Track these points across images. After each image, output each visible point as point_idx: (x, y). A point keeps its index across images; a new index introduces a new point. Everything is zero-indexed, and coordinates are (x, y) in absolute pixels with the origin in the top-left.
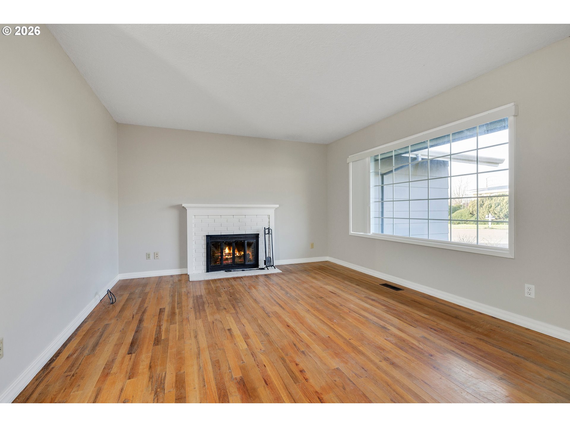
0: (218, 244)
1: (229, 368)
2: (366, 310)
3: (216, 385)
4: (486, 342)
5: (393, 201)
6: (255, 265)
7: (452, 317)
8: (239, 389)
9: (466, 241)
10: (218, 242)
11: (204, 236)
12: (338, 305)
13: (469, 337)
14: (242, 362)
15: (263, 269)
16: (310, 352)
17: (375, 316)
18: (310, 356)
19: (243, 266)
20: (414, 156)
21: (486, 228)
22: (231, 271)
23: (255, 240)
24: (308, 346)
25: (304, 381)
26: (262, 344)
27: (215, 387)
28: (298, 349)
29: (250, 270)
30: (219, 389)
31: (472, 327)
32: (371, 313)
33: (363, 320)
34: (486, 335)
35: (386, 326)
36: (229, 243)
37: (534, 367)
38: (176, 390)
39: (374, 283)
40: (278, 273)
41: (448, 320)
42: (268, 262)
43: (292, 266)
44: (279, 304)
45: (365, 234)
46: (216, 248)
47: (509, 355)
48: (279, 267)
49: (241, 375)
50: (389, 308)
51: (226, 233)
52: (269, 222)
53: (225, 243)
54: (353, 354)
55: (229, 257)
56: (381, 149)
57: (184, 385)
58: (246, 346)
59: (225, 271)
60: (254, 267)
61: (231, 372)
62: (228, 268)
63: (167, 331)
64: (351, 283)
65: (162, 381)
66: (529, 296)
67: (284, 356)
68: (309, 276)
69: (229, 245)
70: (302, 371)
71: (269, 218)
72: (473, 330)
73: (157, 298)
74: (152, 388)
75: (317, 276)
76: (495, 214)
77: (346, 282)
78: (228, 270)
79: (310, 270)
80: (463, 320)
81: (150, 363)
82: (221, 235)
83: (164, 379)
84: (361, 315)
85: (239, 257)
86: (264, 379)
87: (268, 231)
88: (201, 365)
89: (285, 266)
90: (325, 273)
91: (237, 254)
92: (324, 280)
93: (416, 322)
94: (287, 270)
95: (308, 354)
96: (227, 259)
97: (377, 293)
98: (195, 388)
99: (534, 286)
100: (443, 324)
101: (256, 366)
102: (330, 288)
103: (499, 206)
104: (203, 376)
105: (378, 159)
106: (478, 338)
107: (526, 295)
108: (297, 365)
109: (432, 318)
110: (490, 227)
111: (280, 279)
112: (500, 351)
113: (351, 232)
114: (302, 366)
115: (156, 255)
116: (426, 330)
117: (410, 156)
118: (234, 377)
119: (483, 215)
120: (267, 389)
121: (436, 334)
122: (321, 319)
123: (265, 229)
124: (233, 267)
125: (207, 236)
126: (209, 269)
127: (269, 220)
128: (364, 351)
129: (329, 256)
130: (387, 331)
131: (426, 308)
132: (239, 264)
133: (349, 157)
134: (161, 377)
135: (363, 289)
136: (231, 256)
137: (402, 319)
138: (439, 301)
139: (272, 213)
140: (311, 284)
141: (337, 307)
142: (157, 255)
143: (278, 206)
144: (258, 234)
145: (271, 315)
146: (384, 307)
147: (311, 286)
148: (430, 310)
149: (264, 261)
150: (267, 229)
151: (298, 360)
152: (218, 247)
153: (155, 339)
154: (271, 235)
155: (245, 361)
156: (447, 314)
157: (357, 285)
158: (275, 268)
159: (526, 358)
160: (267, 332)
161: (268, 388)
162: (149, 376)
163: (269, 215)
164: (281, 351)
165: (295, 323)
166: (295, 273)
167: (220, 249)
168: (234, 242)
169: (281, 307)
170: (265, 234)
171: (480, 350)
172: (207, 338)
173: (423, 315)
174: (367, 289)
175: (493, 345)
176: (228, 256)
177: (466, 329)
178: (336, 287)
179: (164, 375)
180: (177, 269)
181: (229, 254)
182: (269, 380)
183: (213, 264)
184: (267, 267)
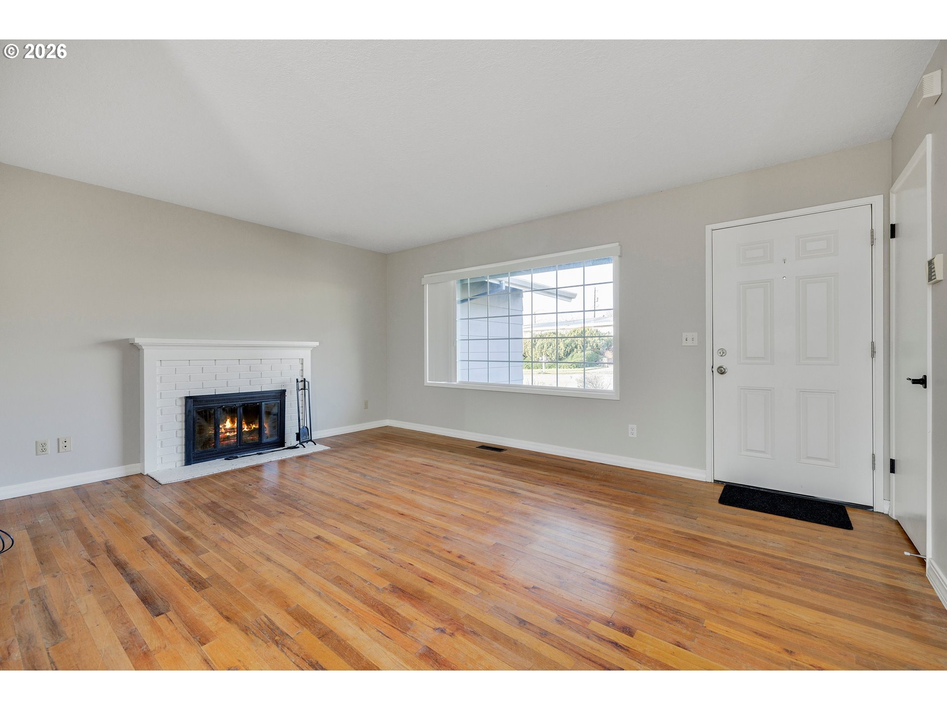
0: (209, 412)
1: (365, 581)
2: (482, 478)
3: (364, 604)
4: (609, 486)
5: (488, 339)
6: (280, 443)
7: (570, 470)
8: (399, 597)
9: (547, 385)
10: (211, 408)
11: (181, 398)
12: (445, 478)
13: (594, 486)
14: (376, 569)
15: (295, 447)
16: (453, 536)
17: (495, 483)
18: (458, 540)
19: (258, 446)
20: (497, 283)
21: (539, 373)
22: (237, 457)
23: (279, 401)
24: (446, 530)
25: (471, 565)
26: (384, 542)
27: (365, 606)
28: (437, 536)
29: (272, 451)
30: (372, 607)
31: (592, 476)
32: (490, 480)
33: (486, 489)
34: (605, 481)
35: (514, 491)
36: (231, 408)
37: (652, 499)
38: (307, 628)
39: (469, 447)
40: (328, 451)
41: (567, 473)
42: (303, 436)
43: (340, 438)
44: (365, 491)
45: (449, 383)
46: (206, 420)
47: (630, 494)
48: (322, 441)
49: (388, 583)
50: (505, 471)
51: (225, 392)
52: (302, 370)
53: (224, 410)
54: (501, 526)
55: (232, 434)
56: (471, 272)
57: (315, 619)
58: (364, 551)
59: (225, 459)
60: (278, 445)
61: (371, 584)
62: (230, 453)
63: (203, 565)
64: (442, 450)
65: (272, 627)
66: (632, 436)
67: (426, 547)
68: (376, 448)
69: (232, 412)
70: (460, 557)
71: (302, 364)
72: (593, 479)
73: (114, 523)
74: (262, 640)
75: (389, 448)
76: (548, 356)
77: (434, 450)
78: (231, 456)
79: (372, 441)
80: (580, 470)
81: (221, 614)
82: (216, 396)
83: (273, 623)
84: (481, 485)
85: (251, 432)
86: (421, 577)
87: (303, 385)
88: (317, 590)
89: (328, 439)
90: (397, 442)
91: (245, 428)
92: (403, 451)
93: (540, 481)
94: (338, 444)
95: (454, 539)
96: (228, 437)
97: (480, 458)
98: (335, 617)
99: (636, 426)
100: (566, 478)
101: (399, 567)
102: (420, 460)
103: (551, 347)
104: (333, 600)
105: (467, 284)
106: (600, 485)
107: (630, 435)
108: (449, 552)
109: (552, 474)
110: (544, 371)
111: (336, 458)
112: (622, 491)
113: (428, 381)
114: (456, 551)
115: (62, 445)
116: (555, 487)
117: (510, 286)
118: (381, 588)
119: (536, 357)
120: (435, 586)
121: (565, 488)
122: (436, 498)
123: (297, 381)
124: (239, 449)
125: (187, 398)
126: (190, 459)
127: (302, 367)
128: (510, 520)
129: (389, 419)
130: (519, 495)
131: (541, 465)
132: (249, 444)
133: (425, 276)
134: (265, 623)
135: (462, 456)
136: (234, 432)
137: (525, 481)
138: (549, 456)
139: (306, 355)
140: (389, 459)
141: (447, 482)
142: (66, 444)
143: (317, 344)
144: (285, 391)
145: (365, 506)
146: (499, 472)
147: (391, 461)
148: (546, 467)
149: (296, 434)
150: (302, 381)
151: (447, 548)
152: (210, 417)
153: (189, 581)
154: (307, 391)
155: (380, 567)
156: (563, 468)
157: (450, 452)
158: (315, 444)
159: (643, 493)
160: (379, 528)
161: (435, 584)
162: (238, 629)
163: (302, 359)
164: (416, 543)
165: (408, 509)
166: (353, 447)
167: (213, 421)
168: (242, 406)
169: (371, 493)
170: (298, 390)
171: (608, 495)
172: (291, 556)
173: (543, 473)
174: (466, 455)
175: (615, 488)
176: (230, 432)
177: (587, 478)
178: (427, 458)
179: (265, 620)
180: (118, 467)
181: (232, 430)
182: (429, 576)
183: (200, 450)
184: (301, 443)
